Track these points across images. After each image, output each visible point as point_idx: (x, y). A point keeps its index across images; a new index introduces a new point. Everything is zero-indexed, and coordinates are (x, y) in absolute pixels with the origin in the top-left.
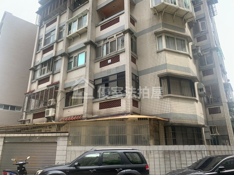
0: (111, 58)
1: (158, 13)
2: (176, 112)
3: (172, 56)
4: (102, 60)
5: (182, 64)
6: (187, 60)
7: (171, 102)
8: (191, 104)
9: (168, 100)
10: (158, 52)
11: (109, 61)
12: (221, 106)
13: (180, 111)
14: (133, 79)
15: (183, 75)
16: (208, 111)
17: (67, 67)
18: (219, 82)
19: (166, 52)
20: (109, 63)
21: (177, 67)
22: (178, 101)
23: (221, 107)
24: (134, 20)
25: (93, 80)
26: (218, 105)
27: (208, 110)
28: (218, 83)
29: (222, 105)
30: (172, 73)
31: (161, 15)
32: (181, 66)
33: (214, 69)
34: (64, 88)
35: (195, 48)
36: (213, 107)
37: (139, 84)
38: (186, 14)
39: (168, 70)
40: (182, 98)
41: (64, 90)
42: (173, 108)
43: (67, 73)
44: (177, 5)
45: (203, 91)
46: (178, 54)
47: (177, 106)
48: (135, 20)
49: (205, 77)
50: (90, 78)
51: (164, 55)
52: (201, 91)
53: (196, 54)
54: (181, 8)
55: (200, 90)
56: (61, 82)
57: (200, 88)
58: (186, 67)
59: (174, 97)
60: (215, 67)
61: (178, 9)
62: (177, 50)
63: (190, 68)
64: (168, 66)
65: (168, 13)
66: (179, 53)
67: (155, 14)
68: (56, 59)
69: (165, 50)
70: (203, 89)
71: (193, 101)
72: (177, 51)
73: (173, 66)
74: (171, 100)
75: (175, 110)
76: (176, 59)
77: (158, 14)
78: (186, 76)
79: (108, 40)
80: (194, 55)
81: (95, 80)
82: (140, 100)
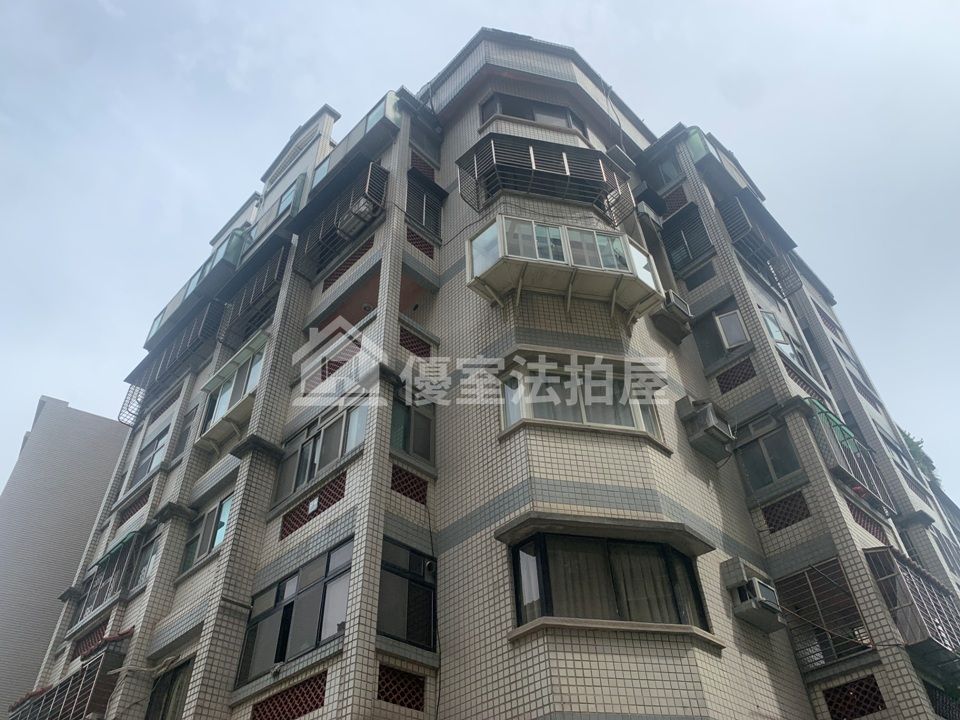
0: (318, 492)
2: (583, 708)
3: (559, 445)
4: (289, 506)
5: (614, 477)
6: (641, 459)
7: (552, 655)
8: (670, 661)
9: (539, 647)
10: (503, 439)
11: (313, 505)
12: (875, 670)
13: (607, 700)
17: (179, 561)
18: (839, 547)
19: (532, 432)
20: (310, 511)
21: (585, 491)
22: (592, 649)
23: (877, 676)
24: (427, 337)
25: (248, 601)
26: (863, 668)
27: (822, 701)
28: (837, 555)
29: (879, 663)
30: (551, 514)
31: (514, 304)
32: (609, 483)
33: (805, 491)
34: (149, 659)
35: (691, 410)
36: (842, 681)
37: (439, 589)
38: (617, 286)
39: (540, 504)
40: (616, 631)
41: (144, 665)
42: (565, 690)
43: (177, 586)
44: (569, 259)
45: (755, 596)
46: (593, 434)
47: (587, 673)
48: (431, 340)
49: (778, 533)
50: (232, 588)
51: (523, 444)
52: (743, 599)
53: (701, 434)
55: (739, 592)
56: (138, 630)
57: (733, 582)
58: (635, 485)
59: (571, 629)
60: (808, 482)
61: (574, 274)
62: (589, 421)
63: (654, 493)
64: (538, 486)
65: (545, 294)
66: (595, 433)
68: (153, 535)
69: (524, 425)
70: (750, 586)
71: (681, 646)
72: (586, 423)
73: (564, 489)
74: (552, 647)
75: (574, 699)
76: (579, 458)
77: (503, 302)
79: (319, 425)
81: (254, 598)
82: (436, 670)
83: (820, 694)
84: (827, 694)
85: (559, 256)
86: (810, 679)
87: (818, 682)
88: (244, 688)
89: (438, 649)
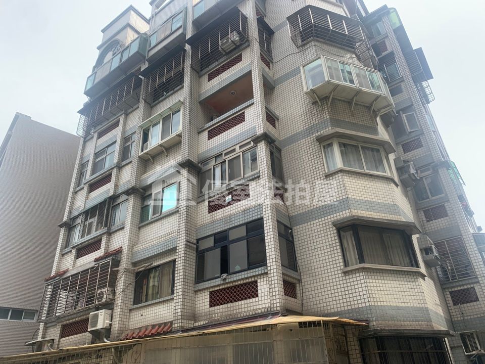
0: (231, 192)
1: (320, 100)
2: (382, 304)
3: (357, 181)
4: (212, 197)
5: (381, 198)
6: (391, 189)
7: (368, 281)
8: (411, 284)
9: (361, 276)
10: (328, 176)
11: (228, 198)
12: (475, 285)
13: (391, 300)
14: (280, 234)
15: (385, 221)
16: (450, 299)
17: (139, 216)
18: (462, 232)
19: (345, 174)
20: (227, 201)
21: (371, 205)
22: (382, 278)
23: (476, 288)
24: (274, 116)
25: (195, 241)
26: (470, 284)
27: (449, 296)
28: (461, 235)
29: (478, 282)
30: (362, 217)
31: (327, 105)
32: (379, 201)
33: (446, 204)
34: (132, 263)
35: (402, 164)
36: (459, 288)
37: (295, 243)
38: (376, 100)
39: (353, 210)
40: (390, 270)
41: (131, 266)
42: (374, 296)
43: (139, 228)
44: (356, 85)
45: (433, 253)
46: (370, 177)
47: (382, 288)
48: (276, 117)
49: (431, 222)
50: (189, 235)
51: (341, 180)
52: (427, 254)
53: (406, 176)
54: (364, 89)
55: (426, 251)
56: (125, 250)
57: (424, 246)
58: (390, 203)
59: (373, 269)
60: (449, 200)
61: (358, 92)
62: (367, 170)
63: (397, 206)
64: (351, 202)
65: (341, 100)
67: (315, 103)
68: (116, 201)
69: (341, 171)
70: (431, 249)
71: (415, 277)
72: (367, 171)
73: (362, 204)
74: (367, 277)
75: (378, 300)
76: (366, 188)
77: (321, 103)
78: (393, 222)
79: (224, 157)
80: (401, 178)
81: (198, 240)
82: (300, 281)
83: (448, 293)
84: (451, 293)
85: (352, 81)
86: (445, 287)
87: (448, 288)
88: (202, 284)
89: (299, 271)
